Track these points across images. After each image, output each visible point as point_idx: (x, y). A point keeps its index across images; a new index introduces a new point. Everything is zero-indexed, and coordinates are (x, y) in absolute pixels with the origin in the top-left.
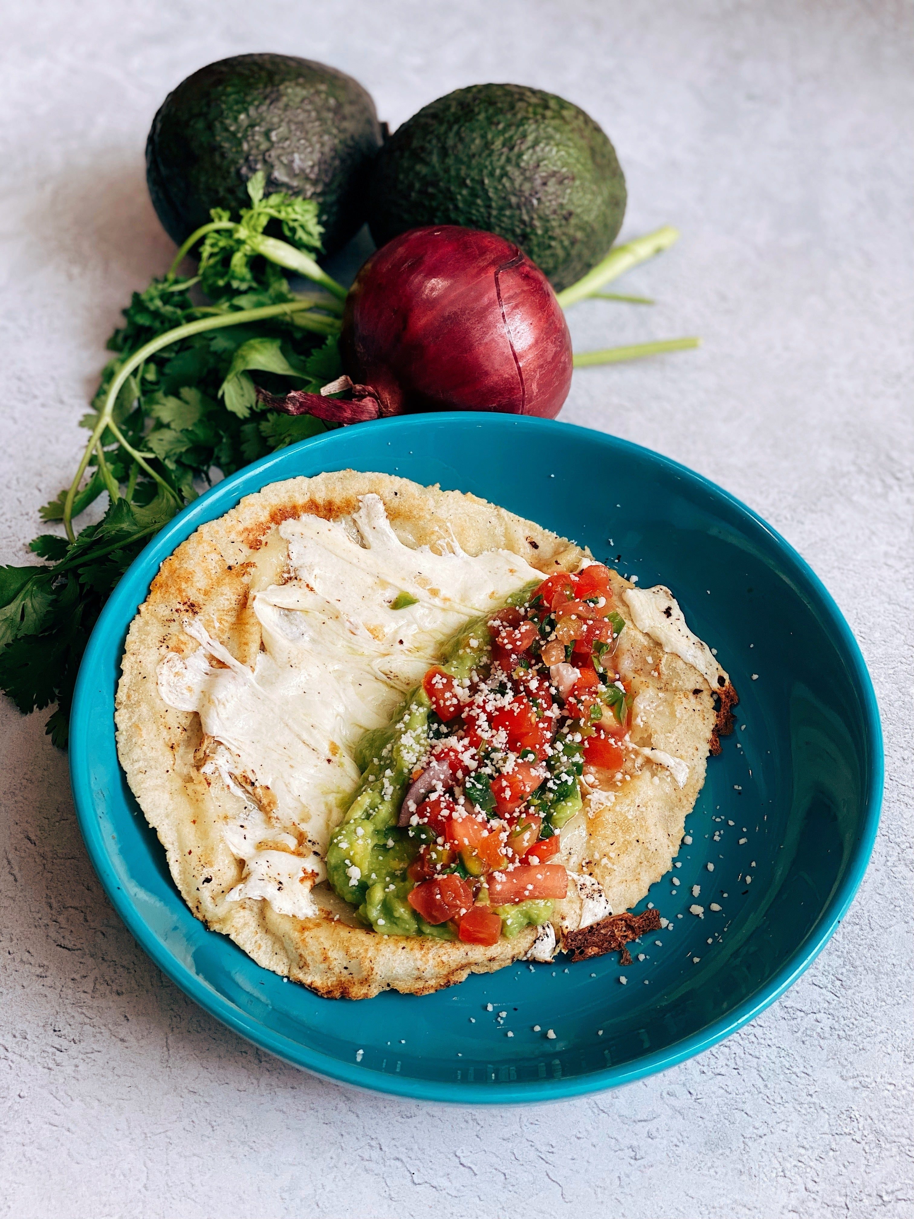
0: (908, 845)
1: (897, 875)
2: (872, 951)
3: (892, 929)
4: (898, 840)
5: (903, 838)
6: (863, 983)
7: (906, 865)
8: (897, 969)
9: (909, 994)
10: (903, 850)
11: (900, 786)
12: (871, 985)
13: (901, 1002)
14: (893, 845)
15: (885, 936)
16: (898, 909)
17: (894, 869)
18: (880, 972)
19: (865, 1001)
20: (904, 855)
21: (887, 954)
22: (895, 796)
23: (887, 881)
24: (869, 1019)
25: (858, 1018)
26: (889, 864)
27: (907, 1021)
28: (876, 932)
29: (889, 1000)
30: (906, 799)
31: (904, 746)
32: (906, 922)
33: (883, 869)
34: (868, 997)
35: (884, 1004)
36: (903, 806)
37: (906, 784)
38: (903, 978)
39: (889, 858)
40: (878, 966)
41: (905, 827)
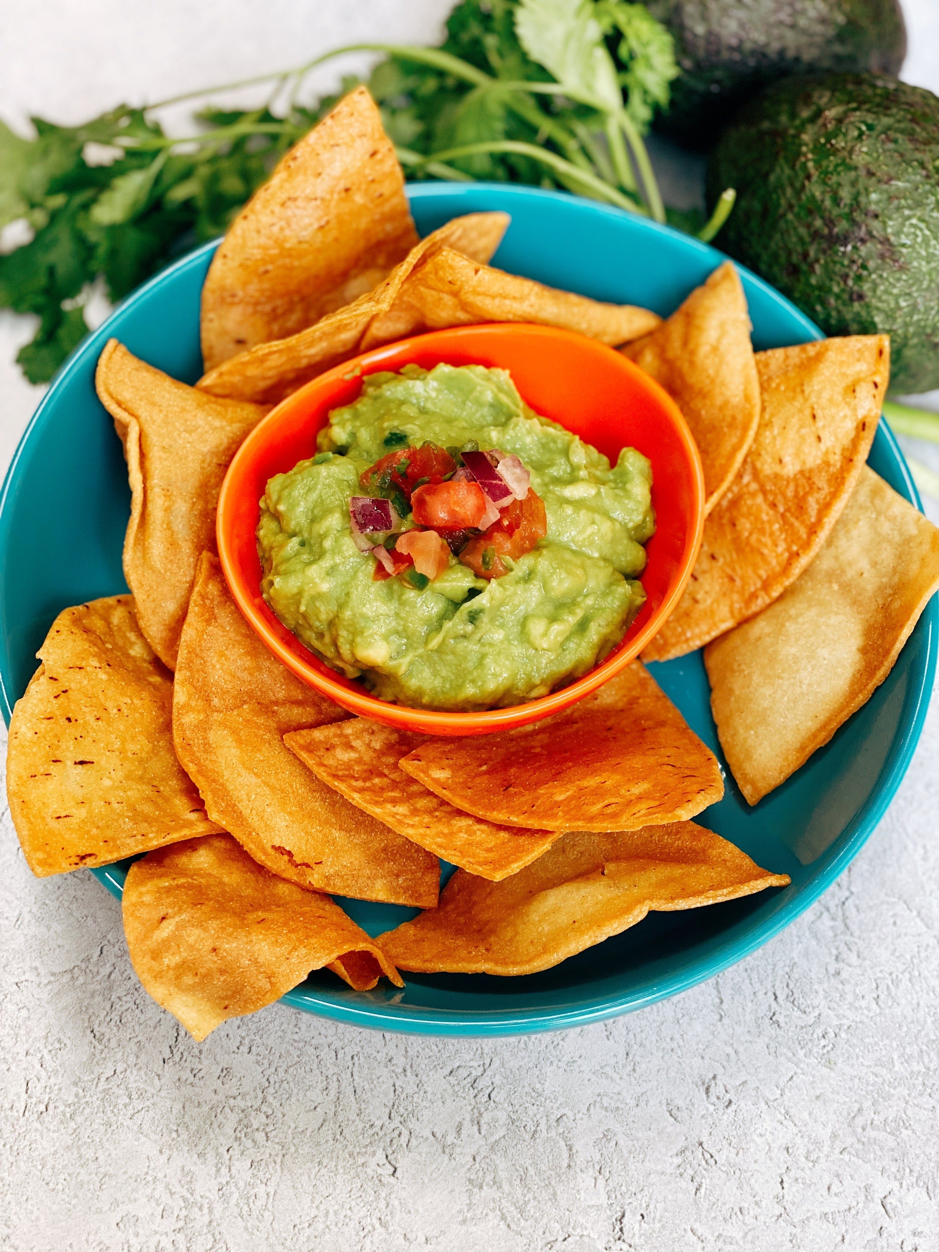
0: (270, 1112)
1: (220, 1117)
2: (103, 1128)
3: (143, 1139)
4: (270, 1099)
5: (276, 1104)
6: (55, 1135)
7: (241, 1120)
8: (92, 1166)
9: (66, 1190)
10: (258, 1110)
11: (349, 1071)
12: (57, 1144)
13: (51, 1186)
14: (260, 1095)
15: (130, 1135)
16: (174, 1135)
17: (227, 1110)
18: (79, 1148)
19: (33, 1146)
20: (254, 1113)
21: (107, 1145)
22: (331, 1072)
23: (206, 1108)
24: (12, 1159)
25: (8, 1147)
26: (232, 1101)
27: (30, 1202)
28: (130, 1123)
29: (47, 1172)
30: (334, 1085)
31: (410, 1053)
32: (161, 1152)
33: (221, 1097)
34: (40, 1147)
35: (40, 1167)
36: (321, 1086)
37: (355, 1077)
38: (83, 1176)
39: (239, 1098)
40: (85, 1143)
41: (293, 1100)
